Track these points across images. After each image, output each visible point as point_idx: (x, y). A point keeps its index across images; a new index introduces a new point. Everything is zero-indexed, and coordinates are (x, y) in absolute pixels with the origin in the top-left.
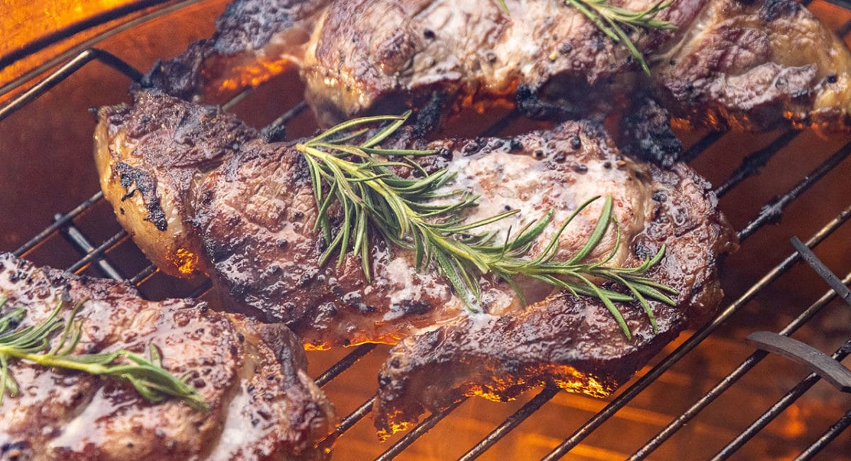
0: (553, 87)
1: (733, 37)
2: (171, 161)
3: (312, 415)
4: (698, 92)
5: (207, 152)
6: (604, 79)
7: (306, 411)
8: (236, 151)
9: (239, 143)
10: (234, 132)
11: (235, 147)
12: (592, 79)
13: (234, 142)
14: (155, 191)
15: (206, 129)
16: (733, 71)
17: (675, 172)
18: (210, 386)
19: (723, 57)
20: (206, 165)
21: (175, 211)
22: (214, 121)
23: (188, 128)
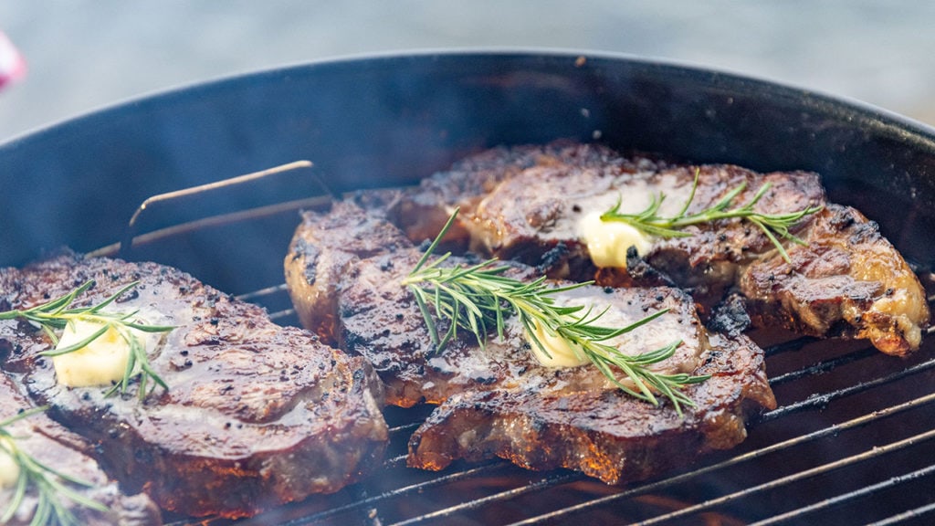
0: (660, 262)
1: (820, 251)
2: (339, 244)
3: (359, 414)
4: (777, 282)
5: (368, 245)
6: (702, 264)
7: (357, 411)
8: (392, 251)
9: (397, 247)
10: (396, 238)
11: (393, 247)
12: (693, 260)
13: (392, 244)
14: (316, 256)
15: (376, 231)
16: (812, 275)
17: (737, 341)
18: (291, 382)
19: (806, 264)
20: (363, 254)
21: (326, 276)
22: (383, 228)
23: (362, 229)
